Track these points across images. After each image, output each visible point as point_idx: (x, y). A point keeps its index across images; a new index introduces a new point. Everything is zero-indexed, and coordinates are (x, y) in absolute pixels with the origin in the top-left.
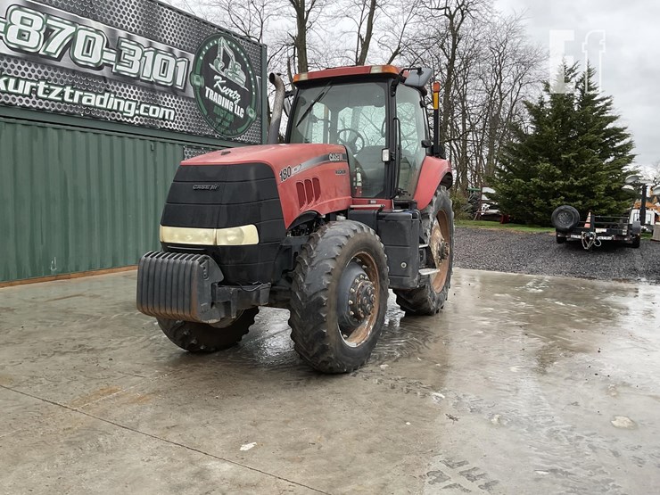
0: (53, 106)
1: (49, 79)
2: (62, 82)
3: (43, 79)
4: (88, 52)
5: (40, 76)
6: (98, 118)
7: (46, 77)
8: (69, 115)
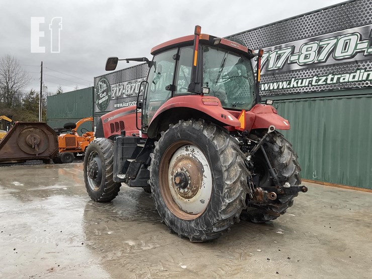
0: (320, 88)
1: (319, 74)
2: (326, 73)
3: (316, 75)
4: (345, 49)
5: (314, 74)
6: (351, 88)
7: (317, 74)
8: (330, 91)
